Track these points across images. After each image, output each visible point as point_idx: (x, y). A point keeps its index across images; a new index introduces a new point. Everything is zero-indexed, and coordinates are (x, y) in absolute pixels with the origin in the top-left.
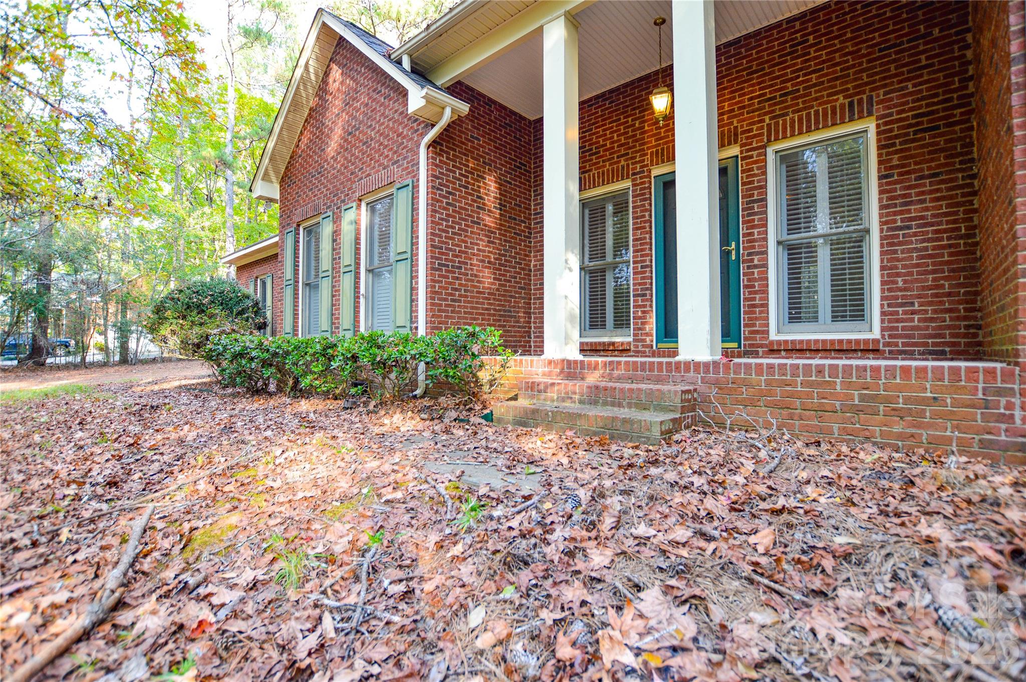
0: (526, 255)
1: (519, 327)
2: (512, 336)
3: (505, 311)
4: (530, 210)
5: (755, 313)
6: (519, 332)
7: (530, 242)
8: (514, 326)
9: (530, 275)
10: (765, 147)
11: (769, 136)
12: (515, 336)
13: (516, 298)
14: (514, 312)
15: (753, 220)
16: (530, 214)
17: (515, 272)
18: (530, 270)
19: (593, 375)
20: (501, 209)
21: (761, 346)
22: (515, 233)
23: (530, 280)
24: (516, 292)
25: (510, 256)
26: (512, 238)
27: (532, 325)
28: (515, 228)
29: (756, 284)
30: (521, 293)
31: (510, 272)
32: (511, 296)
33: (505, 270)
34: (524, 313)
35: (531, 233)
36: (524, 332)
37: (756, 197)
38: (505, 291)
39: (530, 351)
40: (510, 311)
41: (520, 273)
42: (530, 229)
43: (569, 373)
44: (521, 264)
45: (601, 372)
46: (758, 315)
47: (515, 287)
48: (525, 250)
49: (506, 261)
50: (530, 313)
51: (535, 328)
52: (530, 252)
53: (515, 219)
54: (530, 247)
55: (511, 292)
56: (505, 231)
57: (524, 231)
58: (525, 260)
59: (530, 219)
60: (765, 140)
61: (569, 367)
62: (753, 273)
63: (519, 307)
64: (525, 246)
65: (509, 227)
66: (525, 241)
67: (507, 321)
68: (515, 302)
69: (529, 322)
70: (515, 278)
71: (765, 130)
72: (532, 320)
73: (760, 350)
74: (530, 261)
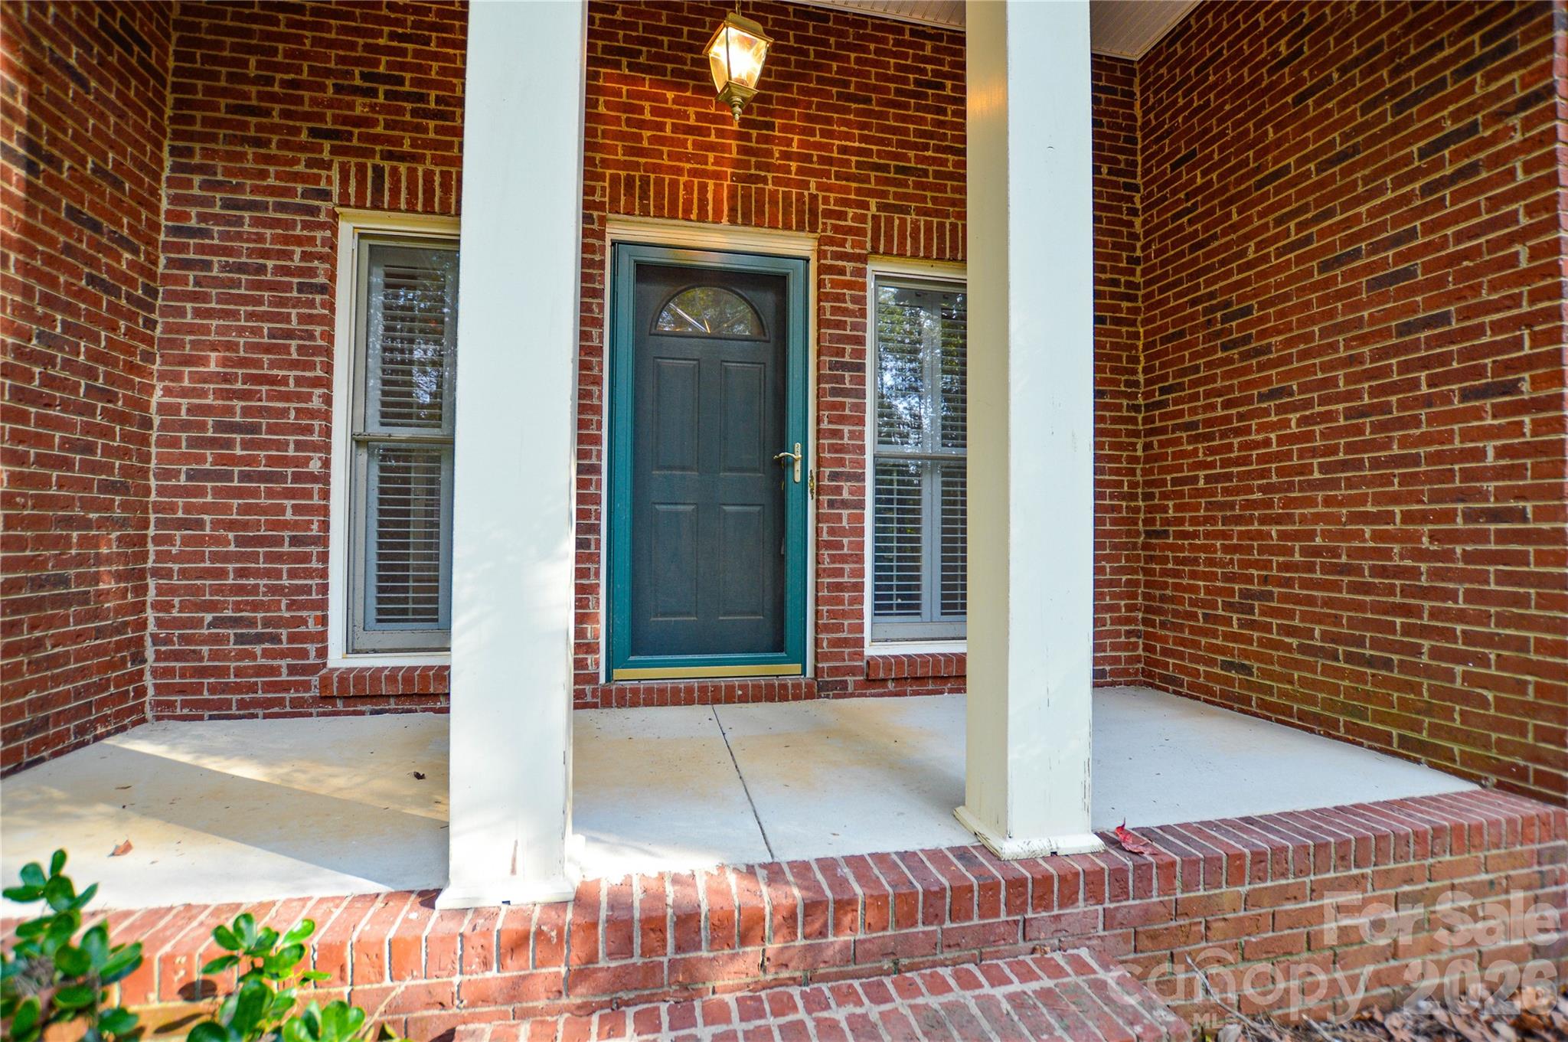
0: (131, 367)
1: (100, 633)
2: (68, 677)
3: (38, 584)
4: (155, 209)
5: (841, 602)
6: (98, 651)
7: (151, 324)
8: (78, 636)
9: (144, 440)
10: (863, 259)
11: (875, 240)
12: (83, 672)
13: (86, 524)
14: (81, 579)
15: (842, 406)
16: (155, 227)
17: (88, 428)
18: (147, 423)
19: (739, 965)
20: (31, 167)
21: (852, 671)
22: (92, 280)
23: (147, 458)
24: (89, 504)
25: (67, 364)
26: (80, 294)
27: (150, 615)
28: (92, 262)
29: (845, 541)
30: (108, 506)
31: (68, 426)
32: (69, 523)
33: (42, 421)
34: (119, 577)
35: (152, 293)
36: (120, 646)
37: (847, 359)
38: (41, 502)
39: (139, 709)
40: (64, 581)
41: (107, 433)
42: (152, 275)
43: (620, 979)
44: (111, 398)
45: (773, 947)
46: (846, 607)
47: (87, 485)
48: (129, 350)
49: (48, 381)
50: (141, 574)
51: (160, 624)
52: (149, 357)
53: (96, 227)
54: (150, 340)
55: (68, 503)
56: (49, 260)
57: (131, 282)
58: (129, 384)
59: (151, 242)
60: (869, 245)
61: (622, 946)
62: (839, 517)
63: (99, 560)
64: (129, 332)
65: (68, 249)
66: (131, 317)
67: (50, 622)
68: (84, 541)
69: (140, 607)
70: (90, 448)
71: (869, 226)
72: (151, 595)
73: (849, 679)
74: (149, 389)
